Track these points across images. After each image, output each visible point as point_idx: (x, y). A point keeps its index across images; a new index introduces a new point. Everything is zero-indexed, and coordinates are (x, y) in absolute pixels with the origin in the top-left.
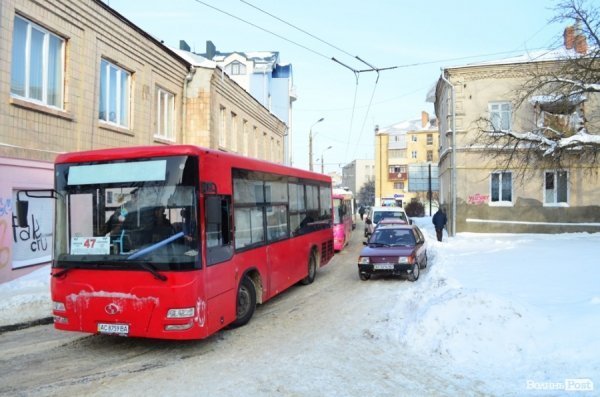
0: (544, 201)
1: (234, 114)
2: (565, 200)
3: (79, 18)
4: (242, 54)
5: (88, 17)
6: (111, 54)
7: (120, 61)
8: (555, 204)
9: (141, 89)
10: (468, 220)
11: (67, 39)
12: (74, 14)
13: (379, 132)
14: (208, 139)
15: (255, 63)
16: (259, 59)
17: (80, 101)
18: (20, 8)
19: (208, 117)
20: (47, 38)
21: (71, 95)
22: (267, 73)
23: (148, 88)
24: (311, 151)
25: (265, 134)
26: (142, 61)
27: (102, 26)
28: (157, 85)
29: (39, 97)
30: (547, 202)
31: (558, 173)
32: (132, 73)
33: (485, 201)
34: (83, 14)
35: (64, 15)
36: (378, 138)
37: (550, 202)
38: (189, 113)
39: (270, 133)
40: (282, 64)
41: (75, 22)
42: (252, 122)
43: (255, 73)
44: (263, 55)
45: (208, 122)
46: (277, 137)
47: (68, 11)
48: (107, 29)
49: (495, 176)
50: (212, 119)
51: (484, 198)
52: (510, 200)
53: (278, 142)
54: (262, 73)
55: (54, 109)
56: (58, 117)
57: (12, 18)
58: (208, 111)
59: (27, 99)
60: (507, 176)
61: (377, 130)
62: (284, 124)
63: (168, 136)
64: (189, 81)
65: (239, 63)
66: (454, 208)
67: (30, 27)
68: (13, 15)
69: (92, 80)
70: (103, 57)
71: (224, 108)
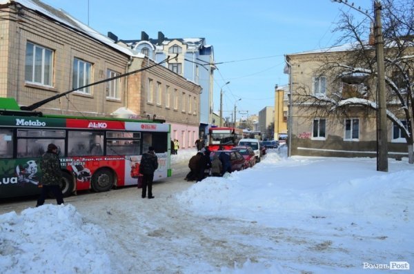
0: (344, 137)
1: (159, 83)
2: (357, 137)
3: (61, 39)
4: (181, 40)
5: (66, 38)
6: (79, 55)
7: (85, 59)
8: (351, 140)
9: (98, 72)
10: (299, 148)
11: (54, 50)
12: (58, 38)
13: (278, 89)
14: (140, 98)
15: (187, 46)
16: (191, 43)
17: (62, 82)
18: (29, 39)
19: (140, 86)
20: (44, 51)
21: (57, 79)
22: (195, 52)
23: (102, 71)
24: (221, 102)
25: (184, 93)
26: (99, 57)
27: (74, 41)
28: (108, 69)
29: (40, 82)
30: (346, 138)
31: (353, 120)
32: (93, 64)
33: (309, 137)
34: (63, 37)
35: (53, 39)
36: (277, 93)
37: (348, 138)
38: (129, 83)
39: (188, 93)
40: (207, 46)
41: (58, 41)
42: (173, 86)
43: (188, 53)
44: (194, 40)
45: (140, 89)
46: (194, 95)
47: (55, 36)
48: (77, 43)
49: (316, 122)
50: (142, 87)
51: (308, 134)
52: (324, 136)
53: (195, 98)
54: (192, 53)
55: (48, 87)
56: (49, 91)
57: (25, 44)
58: (140, 83)
59: (33, 83)
60: (323, 122)
61: (276, 87)
62: (200, 86)
63: (116, 97)
64: (129, 65)
65: (178, 46)
66: (290, 140)
67: (35, 47)
68: (25, 42)
69: (68, 71)
70: (75, 57)
71: (152, 80)
